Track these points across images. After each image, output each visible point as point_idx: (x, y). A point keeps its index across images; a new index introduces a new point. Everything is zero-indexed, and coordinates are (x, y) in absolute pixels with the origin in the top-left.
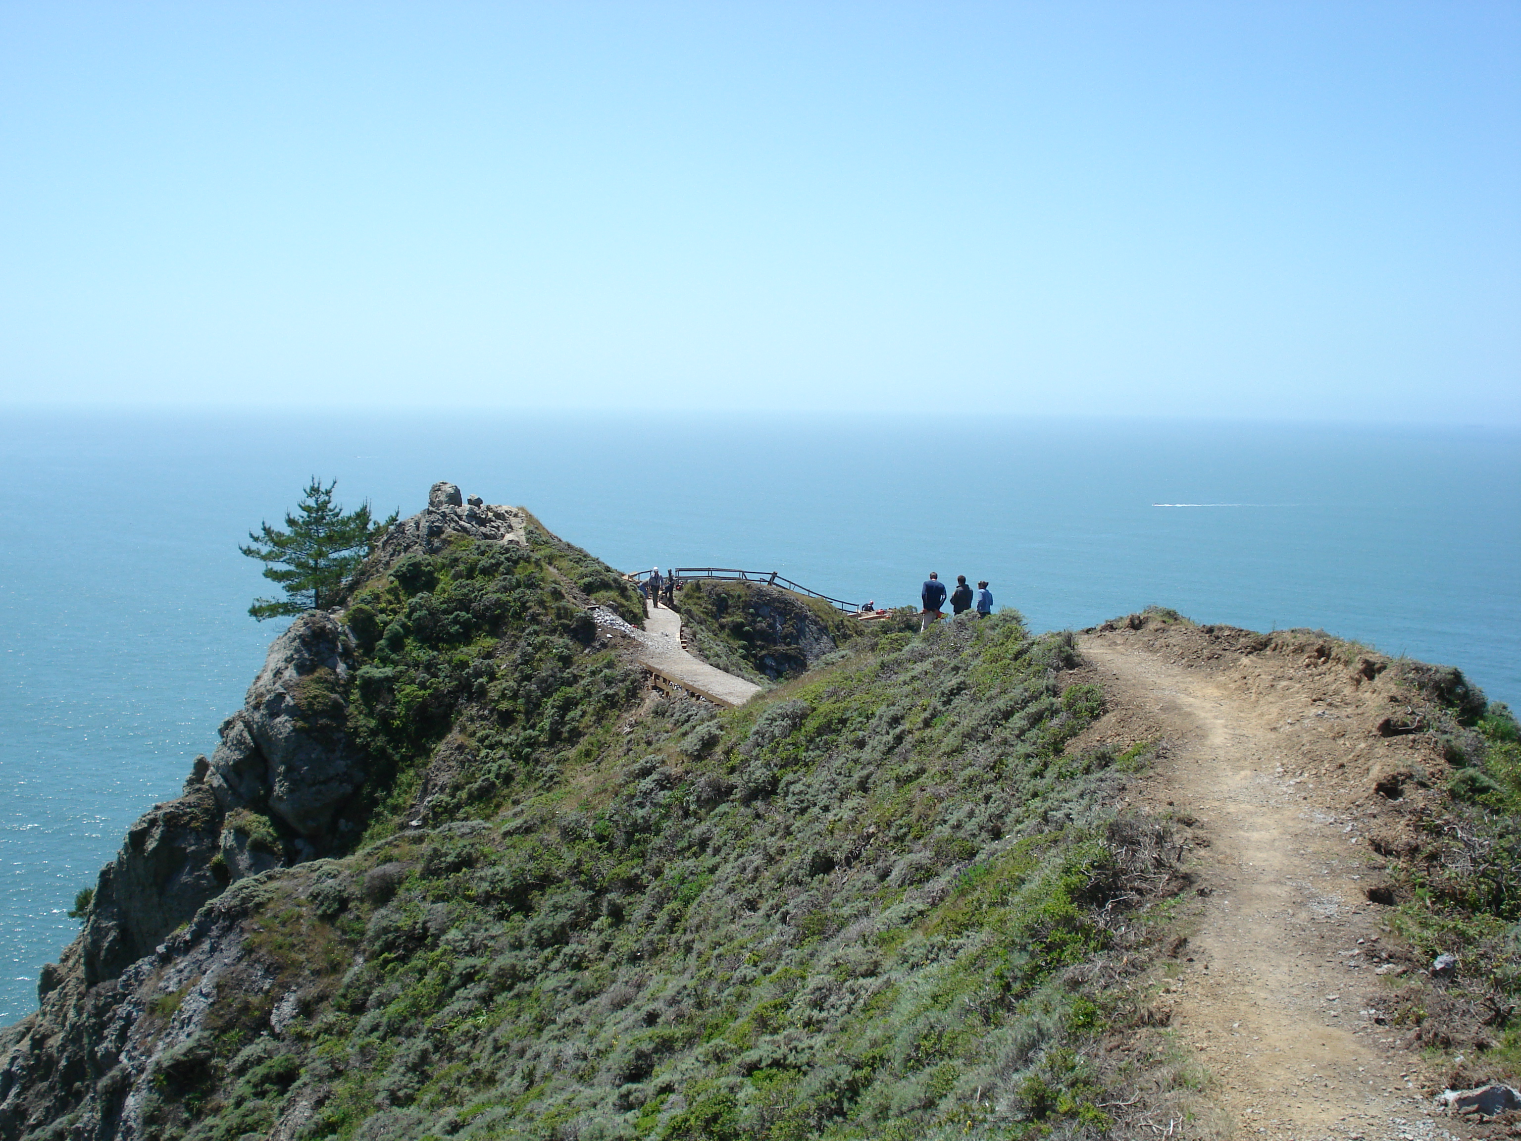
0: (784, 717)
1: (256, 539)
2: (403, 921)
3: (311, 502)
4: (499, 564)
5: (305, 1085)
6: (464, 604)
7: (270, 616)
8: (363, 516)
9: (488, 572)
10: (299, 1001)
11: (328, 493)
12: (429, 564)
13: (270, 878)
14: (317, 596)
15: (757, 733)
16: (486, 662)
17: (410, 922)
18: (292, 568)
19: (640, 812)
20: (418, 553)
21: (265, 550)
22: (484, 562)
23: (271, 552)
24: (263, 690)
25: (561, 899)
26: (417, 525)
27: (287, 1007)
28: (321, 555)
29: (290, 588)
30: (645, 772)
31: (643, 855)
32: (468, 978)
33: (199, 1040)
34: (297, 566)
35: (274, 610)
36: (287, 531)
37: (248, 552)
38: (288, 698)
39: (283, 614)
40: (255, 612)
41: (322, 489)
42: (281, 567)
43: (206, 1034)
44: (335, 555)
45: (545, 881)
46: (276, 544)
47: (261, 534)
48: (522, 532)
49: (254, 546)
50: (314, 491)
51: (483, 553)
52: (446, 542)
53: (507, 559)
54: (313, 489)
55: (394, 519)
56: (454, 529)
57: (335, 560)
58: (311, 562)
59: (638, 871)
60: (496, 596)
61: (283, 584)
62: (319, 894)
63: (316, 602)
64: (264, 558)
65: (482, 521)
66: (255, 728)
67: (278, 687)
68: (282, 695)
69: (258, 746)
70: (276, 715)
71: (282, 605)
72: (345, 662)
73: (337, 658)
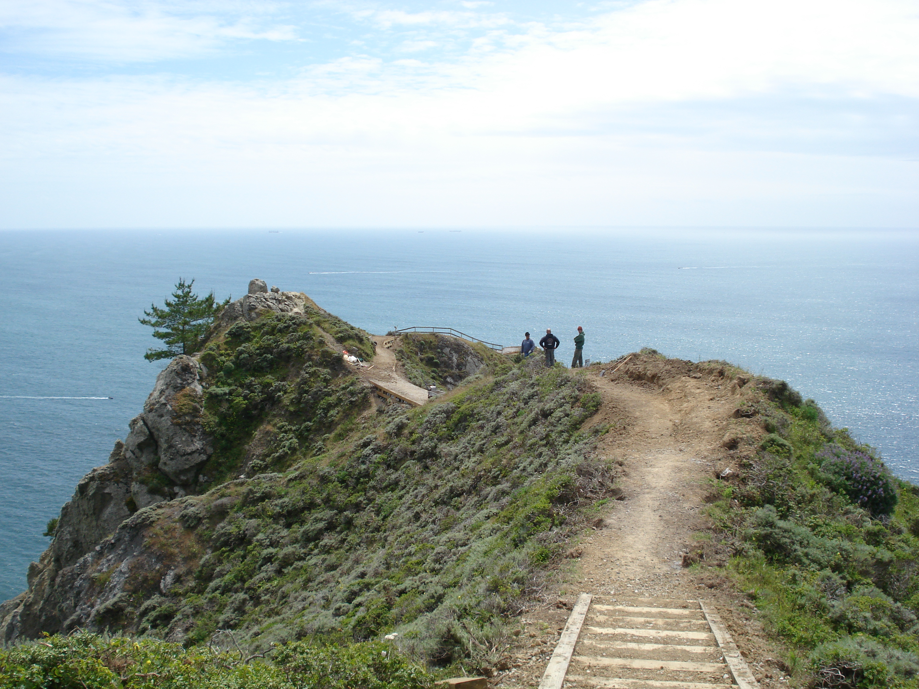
0: (441, 412)
1: (148, 315)
2: (233, 529)
3: (180, 292)
4: (288, 327)
5: (180, 620)
6: (268, 349)
7: (157, 359)
8: (210, 300)
9: (283, 331)
10: (176, 575)
11: (189, 287)
12: (249, 327)
13: (159, 507)
14: (184, 347)
15: (427, 421)
16: (282, 383)
17: (237, 530)
18: (170, 331)
19: (363, 467)
20: (242, 322)
21: (153, 320)
22: (281, 325)
23: (157, 322)
24: (154, 401)
25: (319, 516)
26: (242, 305)
27: (169, 579)
28: (185, 323)
29: (168, 343)
30: (365, 445)
31: (365, 490)
32: (269, 559)
33: (120, 597)
34: (172, 329)
35: (160, 355)
36: (166, 309)
37: (144, 322)
38: (169, 406)
39: (164, 357)
40: (147, 357)
42: (163, 330)
43: (125, 594)
45: (311, 506)
46: (160, 317)
47: (151, 311)
48: (302, 307)
49: (147, 318)
50: (181, 286)
51: (279, 320)
52: (259, 315)
53: (294, 324)
54: (180, 284)
55: (228, 302)
56: (263, 307)
57: (195, 325)
58: (181, 327)
59: (361, 499)
60: (287, 345)
61: (164, 340)
62: (186, 516)
63: (184, 350)
64: (153, 325)
65: (279, 302)
66: (150, 423)
67: (163, 400)
68: (165, 404)
69: (151, 434)
70: (162, 416)
71: (163, 352)
72: (201, 384)
73: (196, 382)
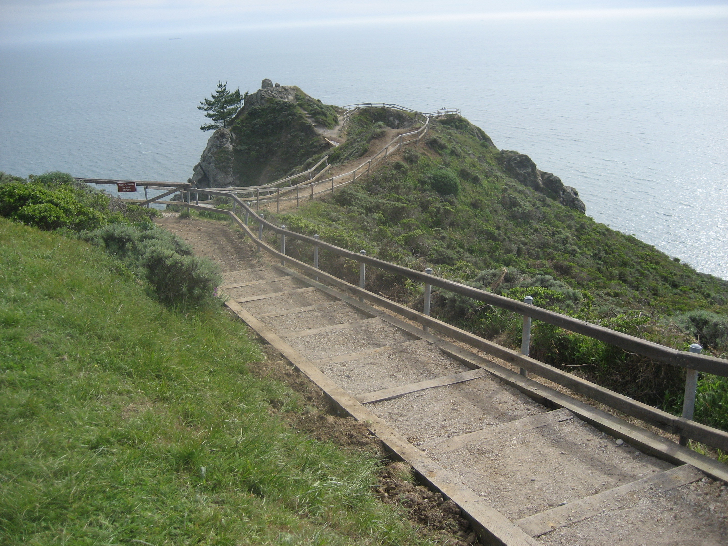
1: (202, 104)
3: (220, 90)
4: (282, 108)
6: (270, 122)
7: (208, 130)
8: (237, 93)
9: (279, 111)
11: (225, 86)
12: (260, 109)
14: (224, 122)
16: (278, 142)
18: (215, 113)
20: (256, 106)
21: (206, 107)
22: (278, 107)
23: (208, 108)
24: (206, 155)
26: (256, 95)
28: (224, 108)
29: (214, 120)
34: (217, 112)
35: (210, 128)
36: (213, 100)
37: (200, 108)
38: (213, 158)
39: (212, 129)
40: (202, 129)
41: (223, 85)
42: (211, 113)
44: (229, 108)
46: (208, 105)
47: (204, 102)
48: (294, 95)
49: (202, 106)
50: (220, 86)
51: (278, 104)
52: (266, 101)
53: (286, 106)
55: (248, 94)
56: (269, 96)
58: (221, 111)
60: (281, 119)
61: (212, 119)
63: (224, 124)
64: (206, 110)
65: (280, 92)
66: (204, 168)
67: (210, 154)
68: (211, 157)
69: (205, 174)
70: (209, 163)
71: (212, 126)
72: (231, 144)
73: (229, 143)
